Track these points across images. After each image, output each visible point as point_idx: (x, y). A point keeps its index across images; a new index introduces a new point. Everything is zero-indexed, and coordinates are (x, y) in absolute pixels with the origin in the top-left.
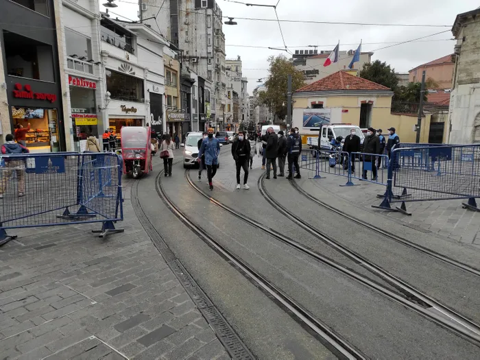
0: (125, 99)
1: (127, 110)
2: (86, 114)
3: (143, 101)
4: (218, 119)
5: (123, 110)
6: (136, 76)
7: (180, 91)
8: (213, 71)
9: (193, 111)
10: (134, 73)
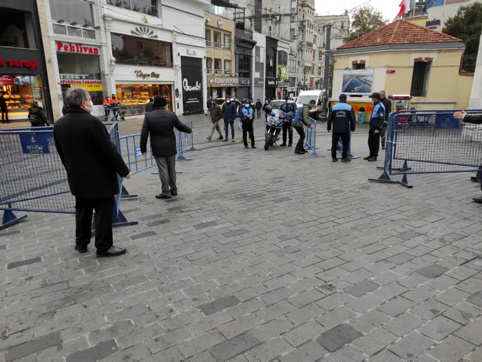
0: (141, 64)
1: (144, 76)
2: (87, 80)
3: (172, 66)
4: (300, 83)
5: (137, 76)
6: (158, 39)
7: (236, 54)
8: (296, 29)
9: (255, 75)
10: (156, 37)
